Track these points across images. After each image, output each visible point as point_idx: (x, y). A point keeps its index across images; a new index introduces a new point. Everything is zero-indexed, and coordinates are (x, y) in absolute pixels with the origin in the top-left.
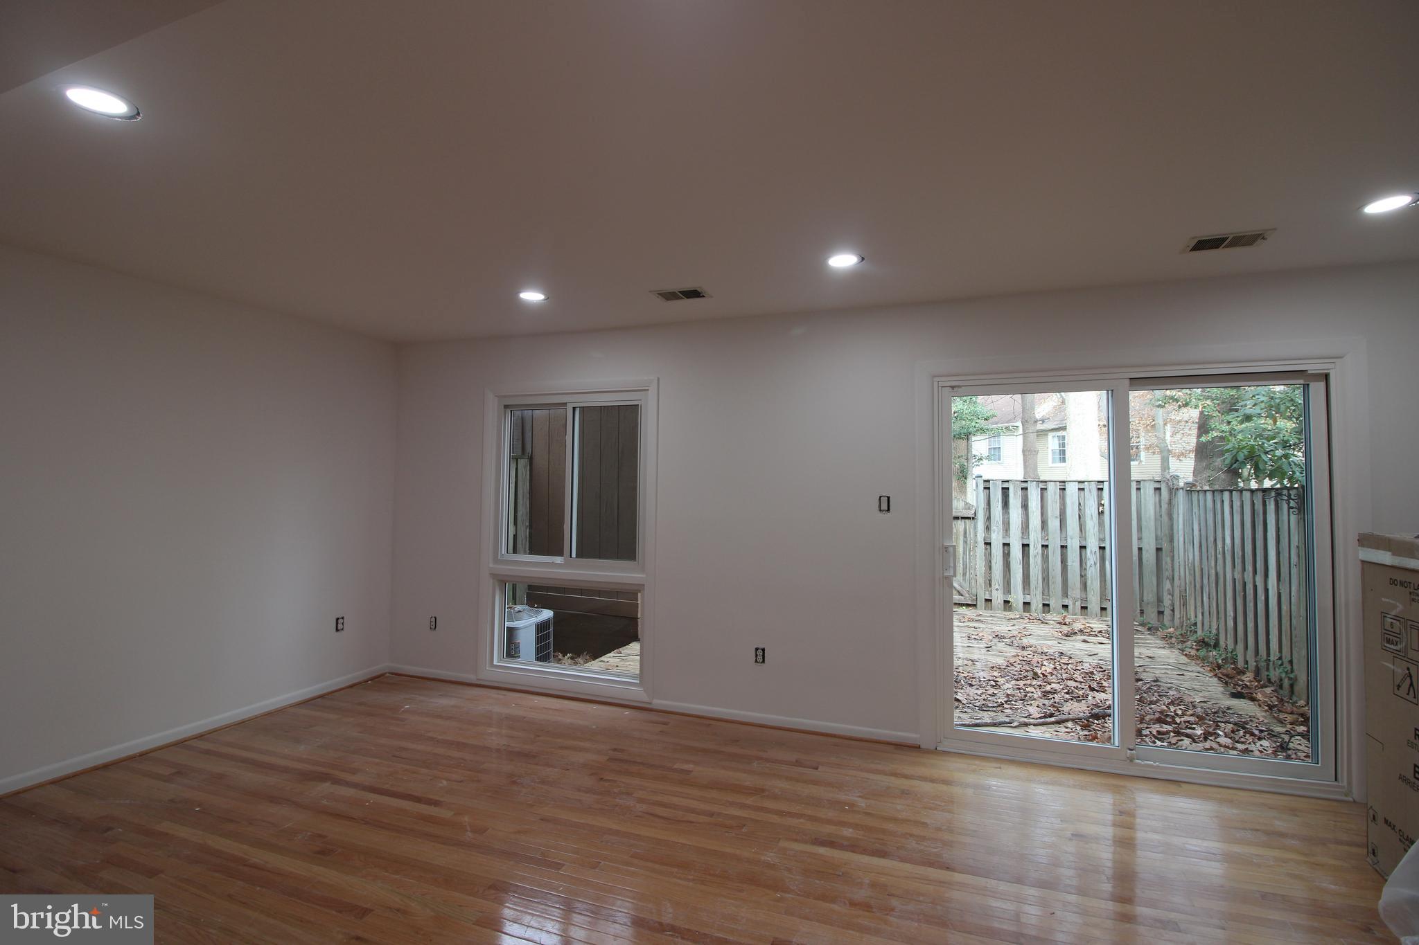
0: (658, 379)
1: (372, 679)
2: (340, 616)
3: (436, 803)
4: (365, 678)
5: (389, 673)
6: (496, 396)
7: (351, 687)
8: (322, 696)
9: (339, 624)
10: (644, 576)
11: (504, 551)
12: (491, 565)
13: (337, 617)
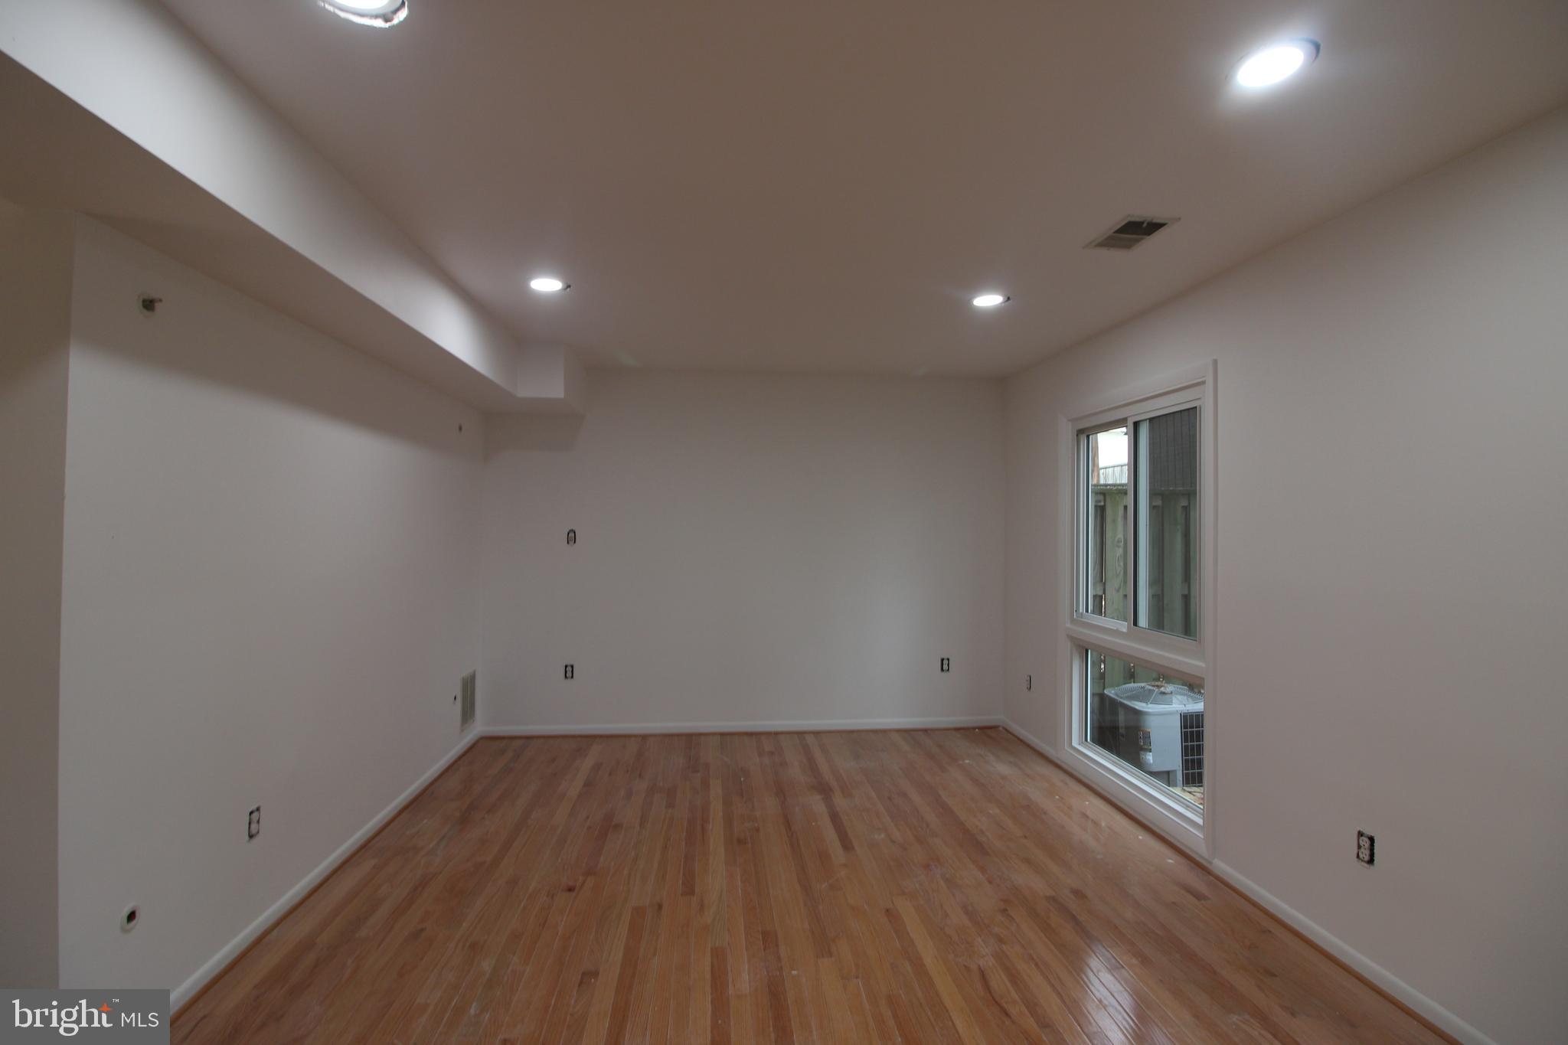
0: (1215, 362)
1: (982, 728)
2: (945, 657)
3: (847, 845)
4: (975, 725)
5: (1004, 728)
6: (1069, 420)
7: (957, 729)
8: (925, 731)
9: (944, 665)
10: (1202, 664)
11: (1082, 608)
12: (1068, 625)
13: (943, 657)
